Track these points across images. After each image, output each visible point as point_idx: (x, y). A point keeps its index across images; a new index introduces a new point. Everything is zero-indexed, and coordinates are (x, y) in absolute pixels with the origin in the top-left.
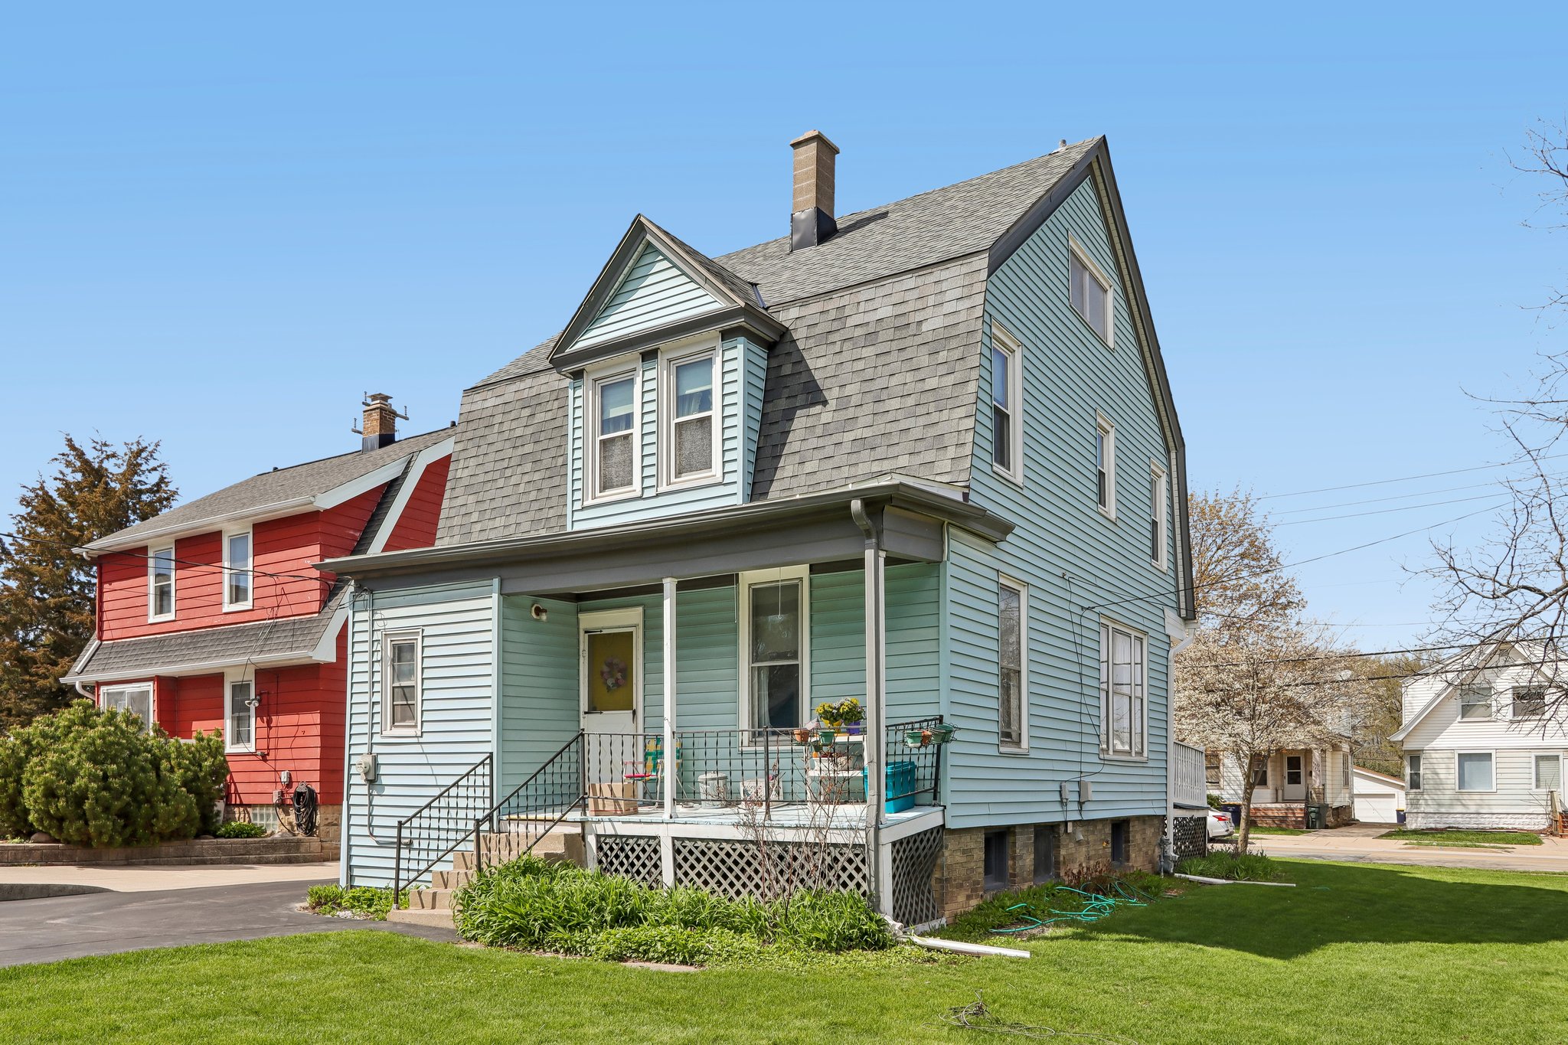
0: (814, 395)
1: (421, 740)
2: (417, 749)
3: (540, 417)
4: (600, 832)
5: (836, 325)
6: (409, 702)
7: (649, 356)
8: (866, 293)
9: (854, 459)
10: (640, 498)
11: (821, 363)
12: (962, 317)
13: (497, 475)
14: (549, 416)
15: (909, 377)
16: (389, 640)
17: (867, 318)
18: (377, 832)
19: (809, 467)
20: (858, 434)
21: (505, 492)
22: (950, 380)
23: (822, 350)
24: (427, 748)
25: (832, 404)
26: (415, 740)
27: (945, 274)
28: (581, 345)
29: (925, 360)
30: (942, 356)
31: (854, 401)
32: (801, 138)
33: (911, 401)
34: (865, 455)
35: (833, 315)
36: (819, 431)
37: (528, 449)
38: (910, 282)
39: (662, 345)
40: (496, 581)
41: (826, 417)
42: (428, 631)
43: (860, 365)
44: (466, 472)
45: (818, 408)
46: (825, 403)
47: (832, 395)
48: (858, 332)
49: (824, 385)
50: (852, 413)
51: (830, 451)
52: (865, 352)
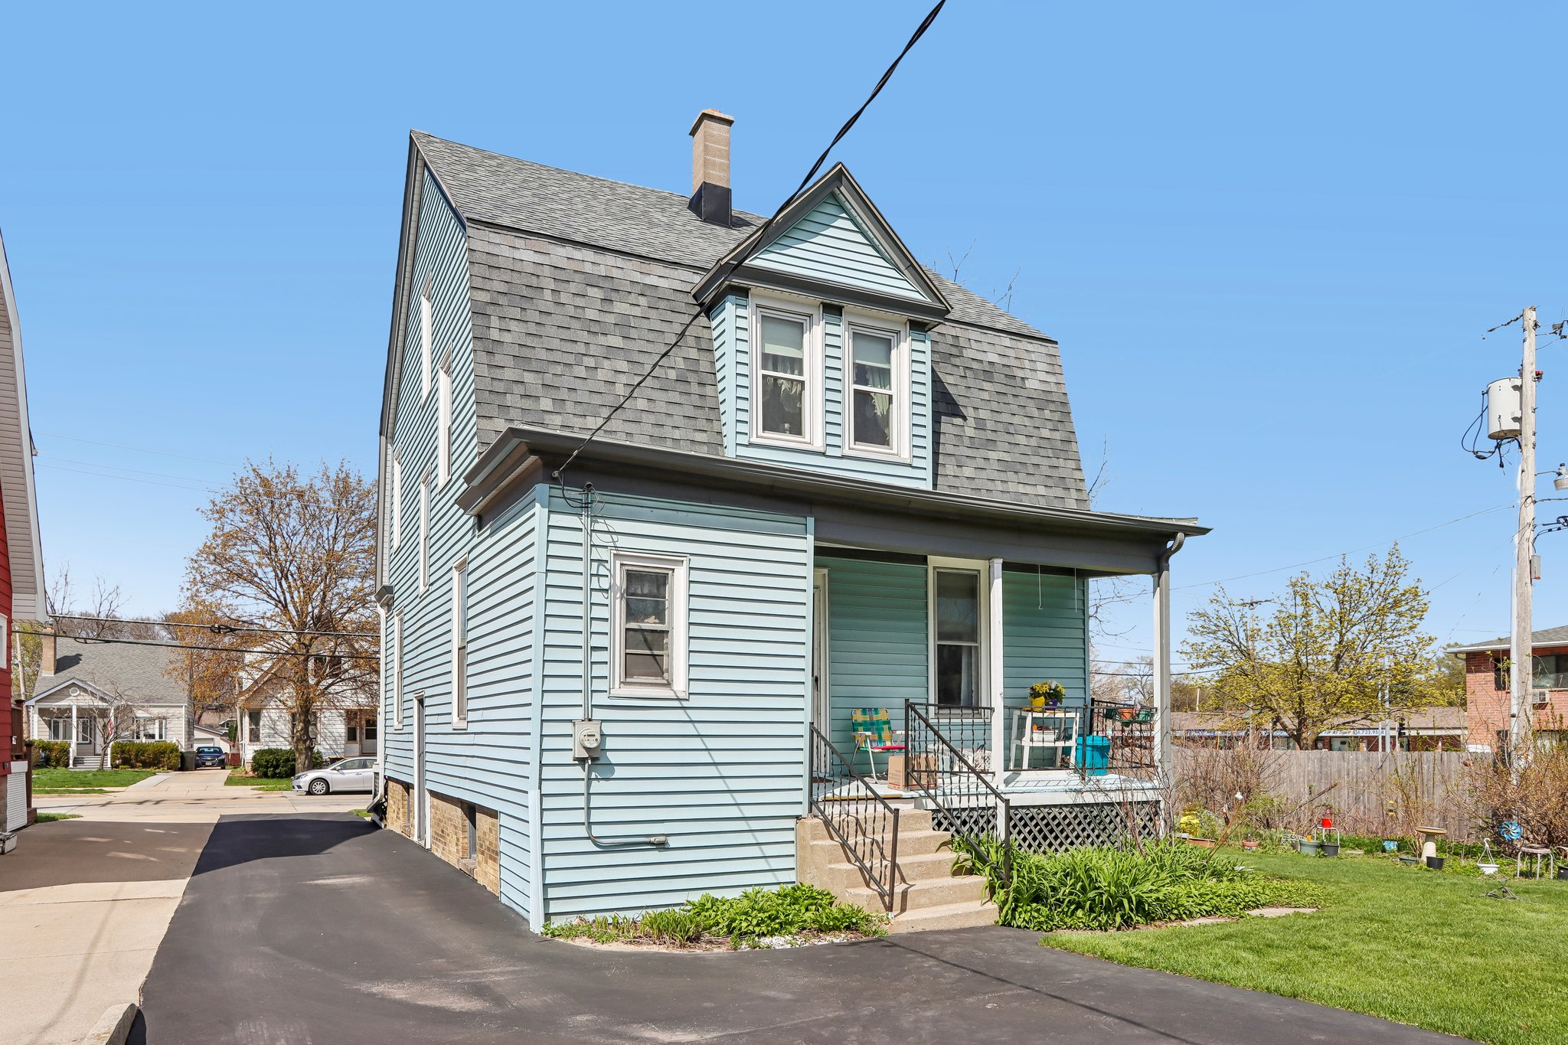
0: (953, 408)
1: (685, 704)
2: (680, 715)
3: (620, 307)
5: (954, 351)
6: (656, 652)
7: (833, 311)
8: (975, 334)
9: (1003, 477)
10: (823, 454)
12: (1054, 388)
14: (637, 311)
15: (1027, 422)
16: (618, 563)
17: (979, 356)
19: (968, 472)
20: (1001, 456)
22: (1057, 435)
23: (949, 368)
24: (695, 715)
25: (971, 421)
26: (676, 704)
27: (1030, 347)
29: (1036, 413)
30: (1047, 414)
31: (989, 425)
33: (1033, 442)
34: (1011, 476)
35: (950, 340)
36: (967, 442)
37: (616, 341)
38: (1006, 341)
40: (811, 521)
41: (970, 432)
42: (697, 562)
43: (986, 396)
45: (958, 421)
46: (964, 418)
47: (969, 412)
48: (975, 365)
49: (960, 401)
50: (990, 435)
51: (981, 463)
52: (986, 386)
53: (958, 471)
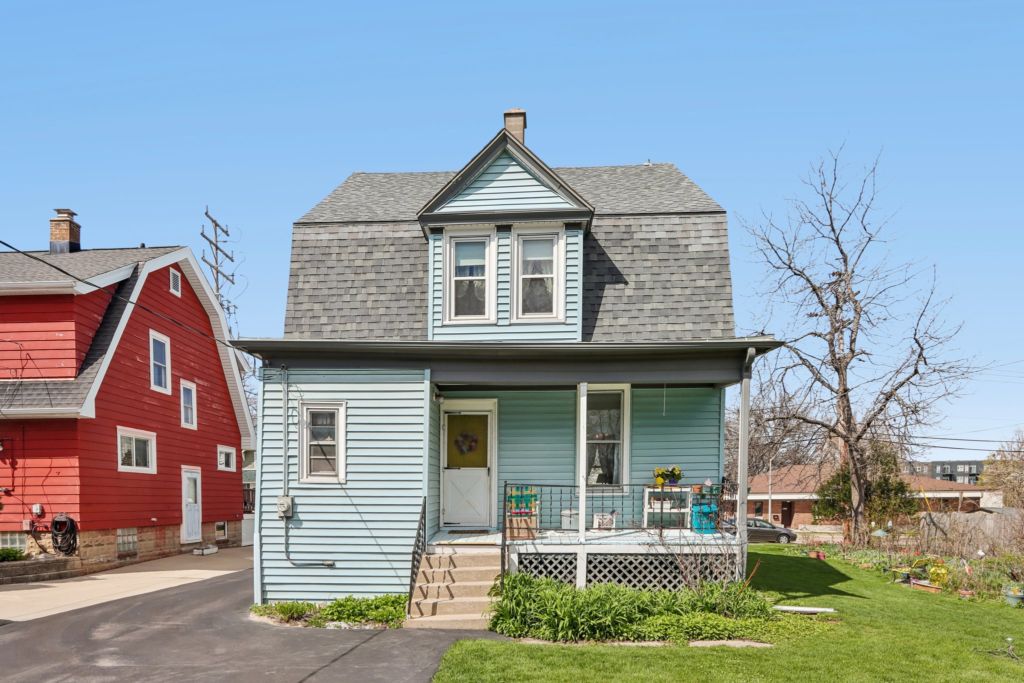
0: (618, 278)
1: (344, 486)
2: (342, 493)
3: (377, 255)
4: (523, 550)
5: (626, 236)
6: (328, 457)
7: (504, 229)
8: (645, 220)
9: (654, 320)
10: (496, 325)
11: (619, 257)
12: (715, 248)
13: (342, 292)
14: (388, 255)
15: (684, 277)
16: (305, 408)
17: (648, 236)
18: (292, 556)
19: (621, 321)
20: (655, 306)
21: (352, 305)
22: (713, 283)
23: (619, 250)
24: (350, 493)
25: (632, 285)
26: (339, 486)
27: (698, 220)
28: (447, 209)
29: (694, 269)
30: (706, 268)
31: (647, 285)
32: (513, 111)
33: (688, 292)
34: (662, 319)
35: (623, 229)
36: (625, 300)
37: (370, 276)
38: (676, 220)
39: (516, 224)
40: (428, 372)
41: (629, 292)
42: (351, 404)
43: (649, 264)
44: (307, 286)
45: (621, 286)
46: (626, 283)
47: (631, 279)
48: (643, 243)
49: (624, 272)
50: (647, 292)
51: (635, 313)
52: (650, 257)
53: (613, 322)
